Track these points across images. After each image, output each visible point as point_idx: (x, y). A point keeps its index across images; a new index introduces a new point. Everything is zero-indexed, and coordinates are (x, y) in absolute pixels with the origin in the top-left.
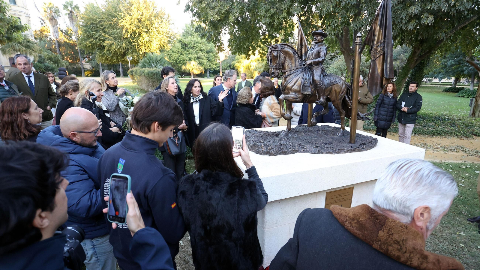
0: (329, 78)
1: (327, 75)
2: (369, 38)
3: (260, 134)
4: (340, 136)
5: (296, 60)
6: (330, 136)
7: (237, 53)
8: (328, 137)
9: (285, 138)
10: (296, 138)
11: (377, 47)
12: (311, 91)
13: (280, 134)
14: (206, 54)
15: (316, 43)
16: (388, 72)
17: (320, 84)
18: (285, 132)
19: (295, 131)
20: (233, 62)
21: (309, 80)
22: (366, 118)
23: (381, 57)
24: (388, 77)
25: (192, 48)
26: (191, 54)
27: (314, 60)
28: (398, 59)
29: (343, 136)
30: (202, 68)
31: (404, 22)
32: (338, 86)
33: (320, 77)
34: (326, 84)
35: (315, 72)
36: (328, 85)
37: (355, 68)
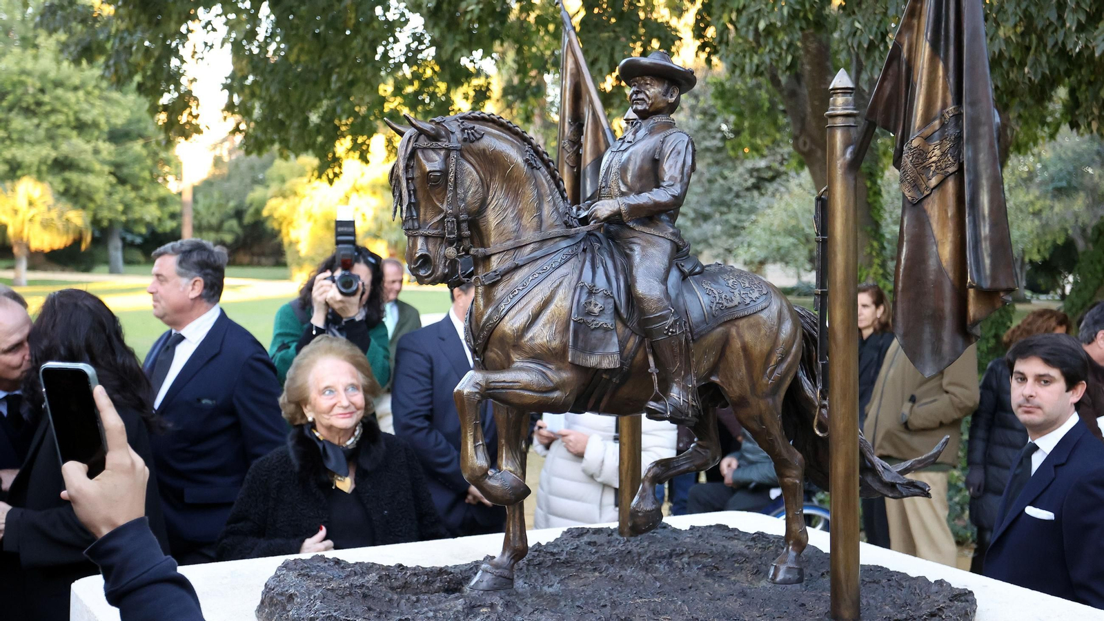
0: (714, 287)
1: (702, 272)
2: (890, 96)
3: (361, 581)
4: (785, 582)
5: (540, 198)
6: (734, 583)
7: (276, 146)
8: (720, 588)
9: (496, 599)
10: (555, 598)
11: (927, 139)
12: (621, 352)
13: (468, 579)
14: (106, 148)
15: (643, 115)
16: (987, 261)
17: (664, 318)
18: (497, 566)
19: (549, 560)
20: (257, 193)
21: (607, 296)
22: (912, 484)
23: (950, 185)
24: (987, 284)
25: (28, 112)
26: (21, 141)
27: (634, 200)
28: (1076, 189)
29: (800, 581)
30: (78, 218)
31: (1071, 23)
32: (756, 327)
33: (664, 281)
34: (695, 314)
35: (637, 258)
36: (705, 321)
37: (832, 236)
